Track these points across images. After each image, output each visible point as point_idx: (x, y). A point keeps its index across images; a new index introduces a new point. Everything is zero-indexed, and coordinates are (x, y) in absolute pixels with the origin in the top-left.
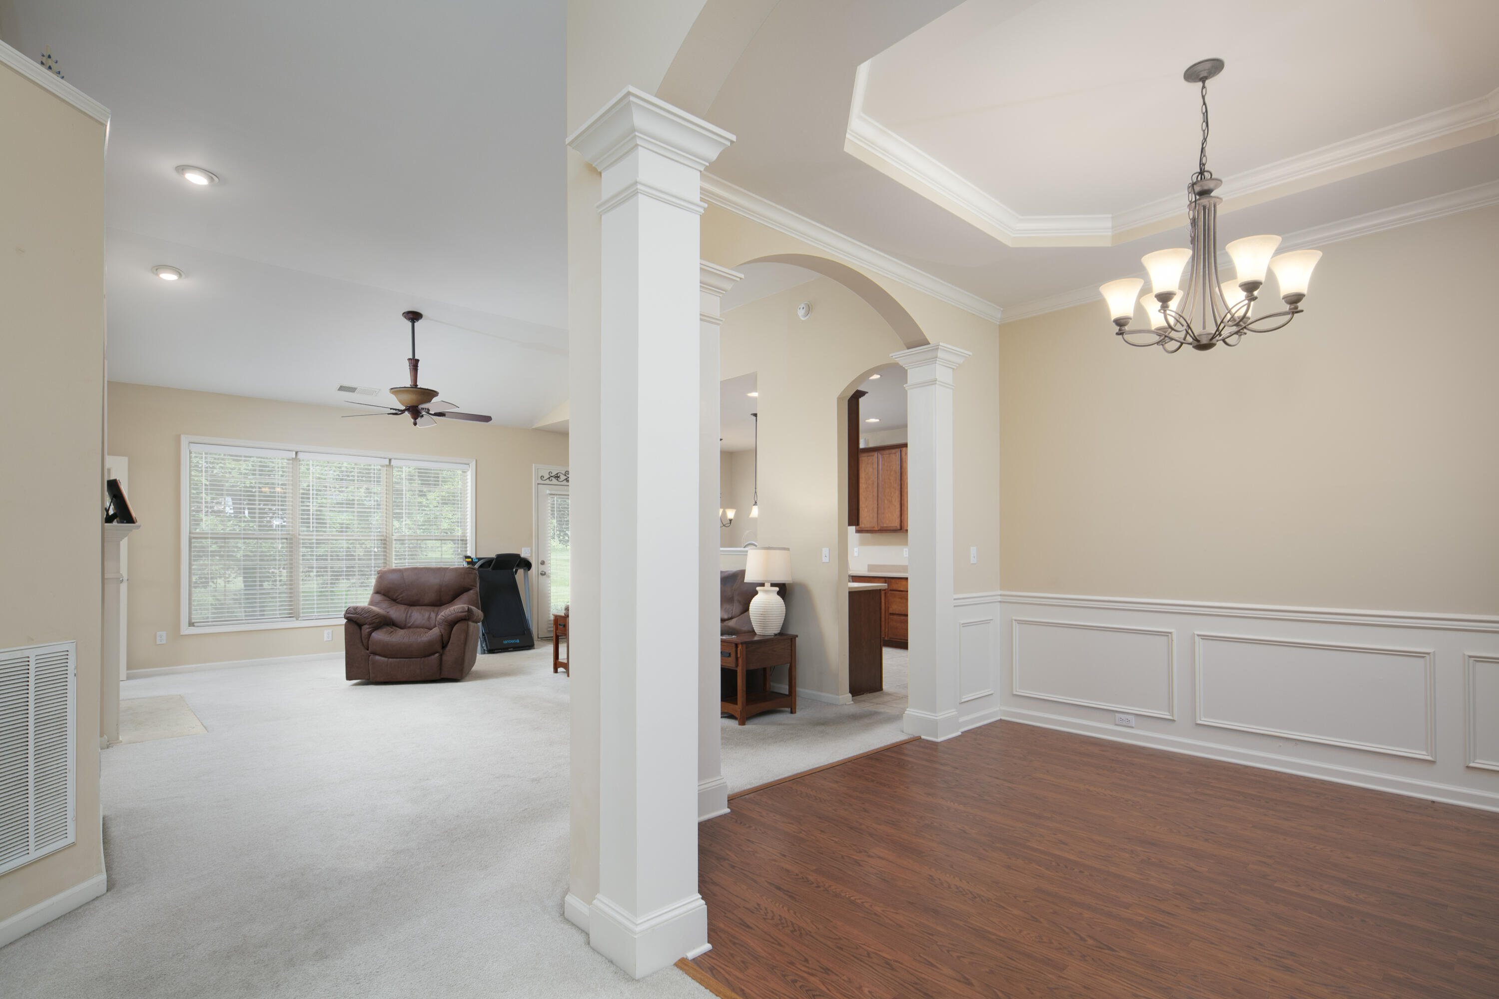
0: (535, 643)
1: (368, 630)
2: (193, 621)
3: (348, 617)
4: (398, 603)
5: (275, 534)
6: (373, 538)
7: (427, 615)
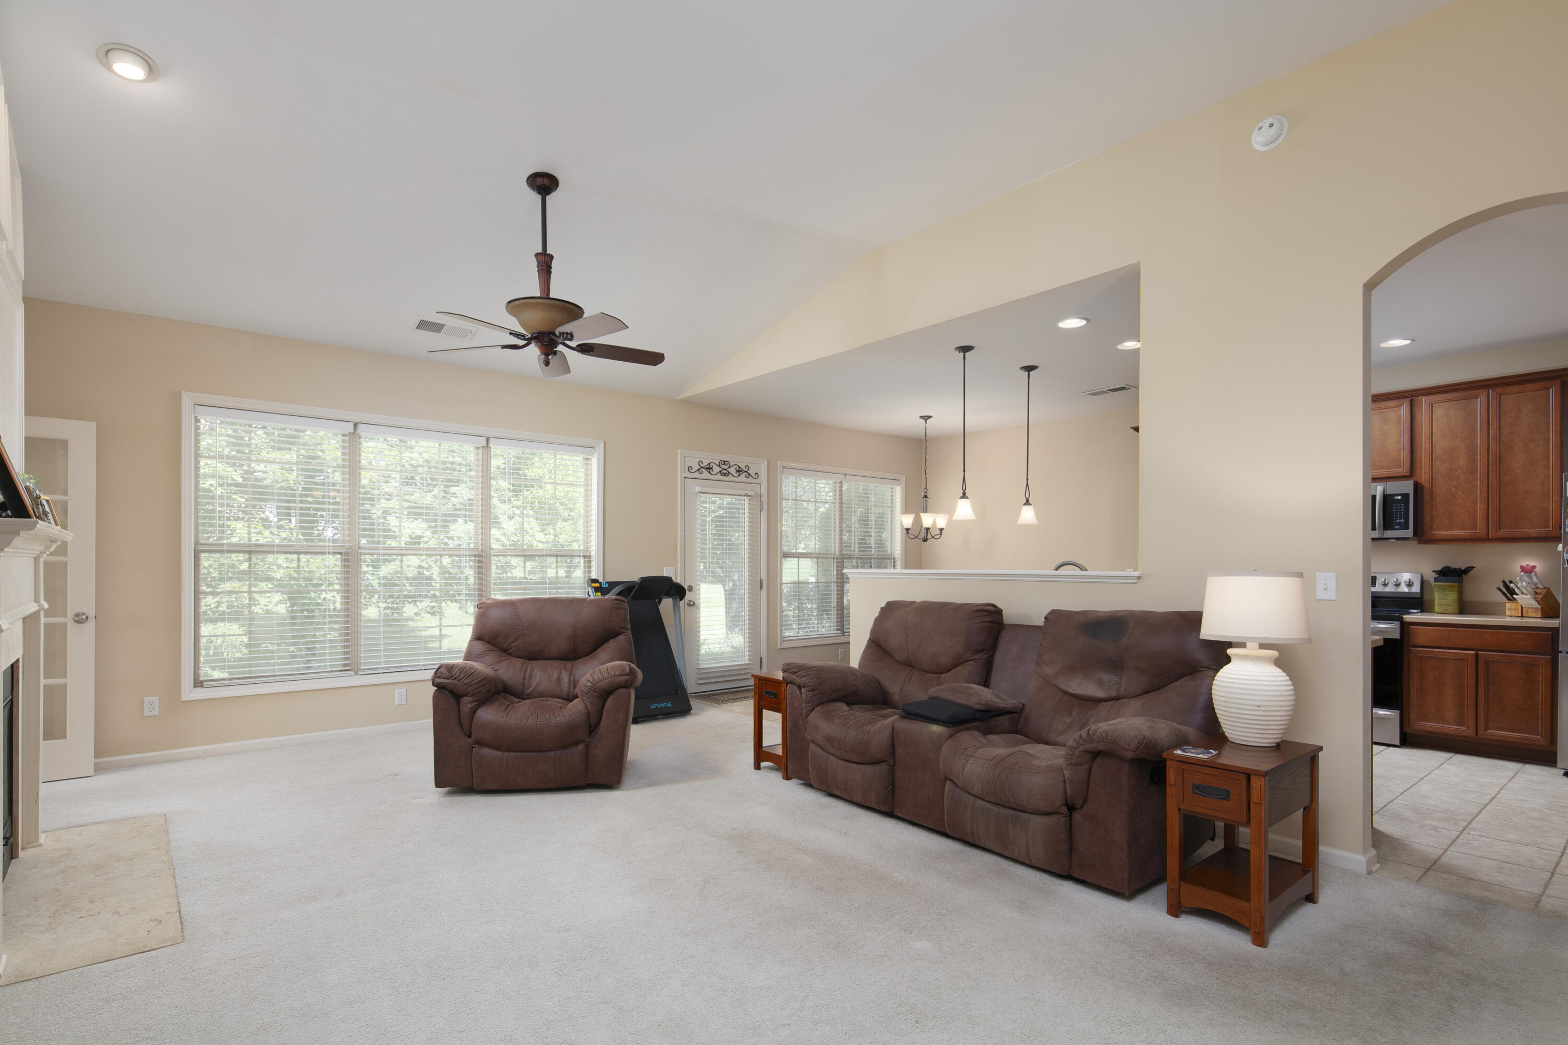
0: (694, 703)
1: (470, 705)
2: (201, 679)
3: (439, 683)
4: (510, 655)
5: (324, 546)
6: (465, 553)
7: (555, 675)
